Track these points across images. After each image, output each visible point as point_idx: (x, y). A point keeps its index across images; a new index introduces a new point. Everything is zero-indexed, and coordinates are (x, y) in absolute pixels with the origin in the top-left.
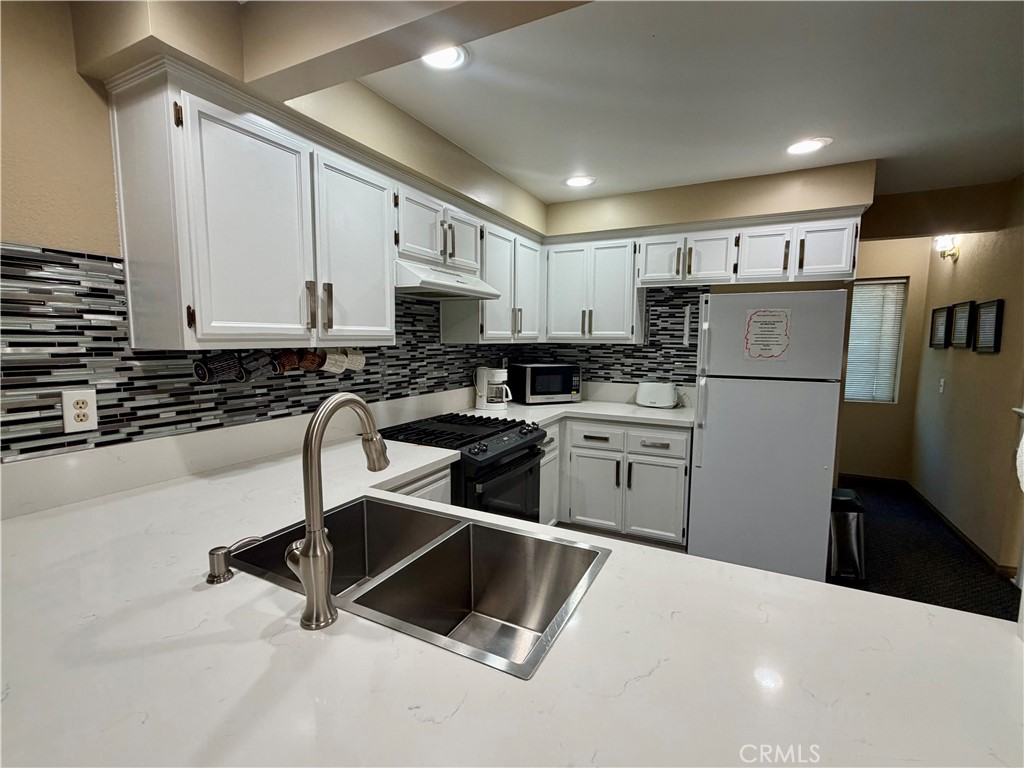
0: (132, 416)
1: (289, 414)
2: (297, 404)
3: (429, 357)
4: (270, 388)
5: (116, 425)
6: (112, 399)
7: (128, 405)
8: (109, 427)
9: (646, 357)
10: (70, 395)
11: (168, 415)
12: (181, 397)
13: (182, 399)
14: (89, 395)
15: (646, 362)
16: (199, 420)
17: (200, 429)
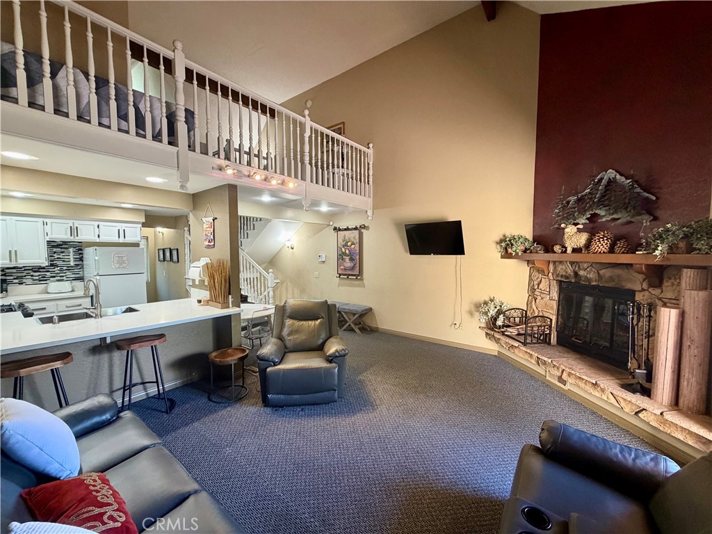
9: (49, 271)
15: (48, 274)
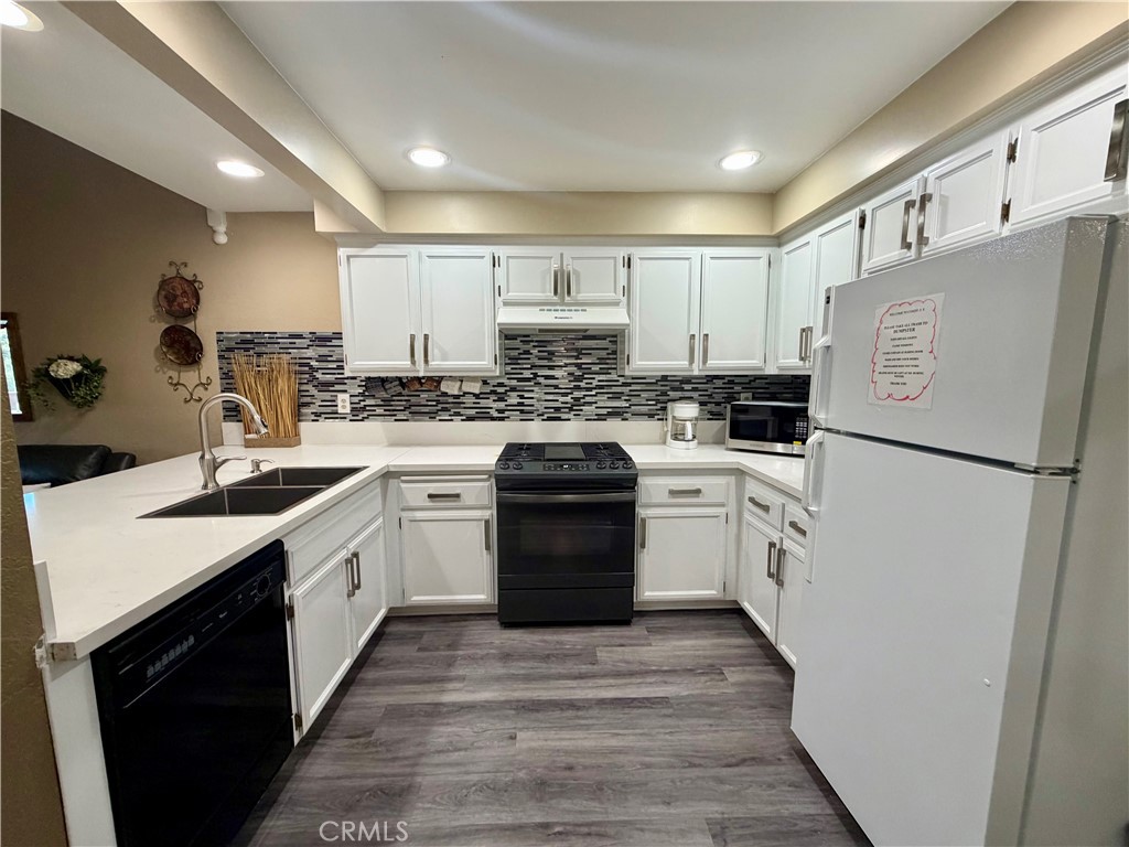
0: (364, 409)
1: (452, 420)
2: (458, 414)
3: (601, 387)
4: (438, 402)
5: (358, 413)
6: (356, 400)
7: (362, 403)
8: (355, 413)
10: (341, 396)
11: (380, 411)
12: (386, 402)
13: (387, 403)
14: (346, 396)
16: (395, 415)
17: (396, 420)
